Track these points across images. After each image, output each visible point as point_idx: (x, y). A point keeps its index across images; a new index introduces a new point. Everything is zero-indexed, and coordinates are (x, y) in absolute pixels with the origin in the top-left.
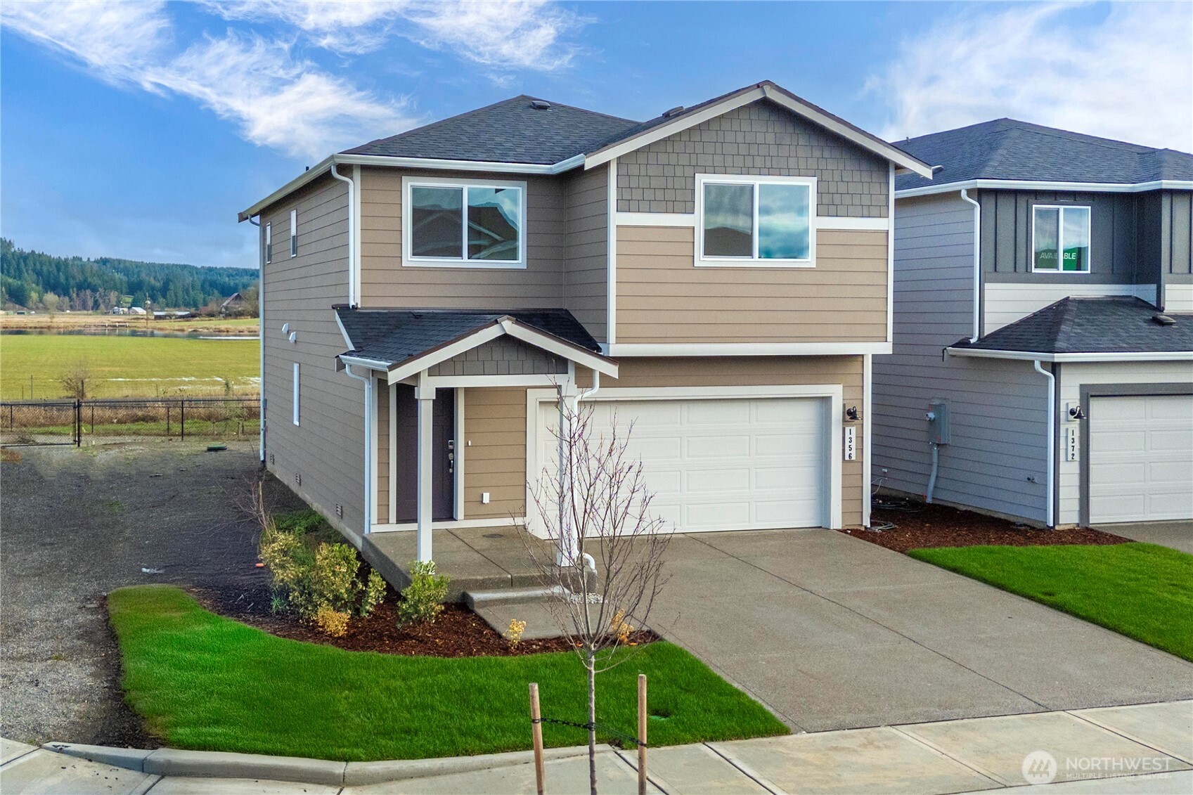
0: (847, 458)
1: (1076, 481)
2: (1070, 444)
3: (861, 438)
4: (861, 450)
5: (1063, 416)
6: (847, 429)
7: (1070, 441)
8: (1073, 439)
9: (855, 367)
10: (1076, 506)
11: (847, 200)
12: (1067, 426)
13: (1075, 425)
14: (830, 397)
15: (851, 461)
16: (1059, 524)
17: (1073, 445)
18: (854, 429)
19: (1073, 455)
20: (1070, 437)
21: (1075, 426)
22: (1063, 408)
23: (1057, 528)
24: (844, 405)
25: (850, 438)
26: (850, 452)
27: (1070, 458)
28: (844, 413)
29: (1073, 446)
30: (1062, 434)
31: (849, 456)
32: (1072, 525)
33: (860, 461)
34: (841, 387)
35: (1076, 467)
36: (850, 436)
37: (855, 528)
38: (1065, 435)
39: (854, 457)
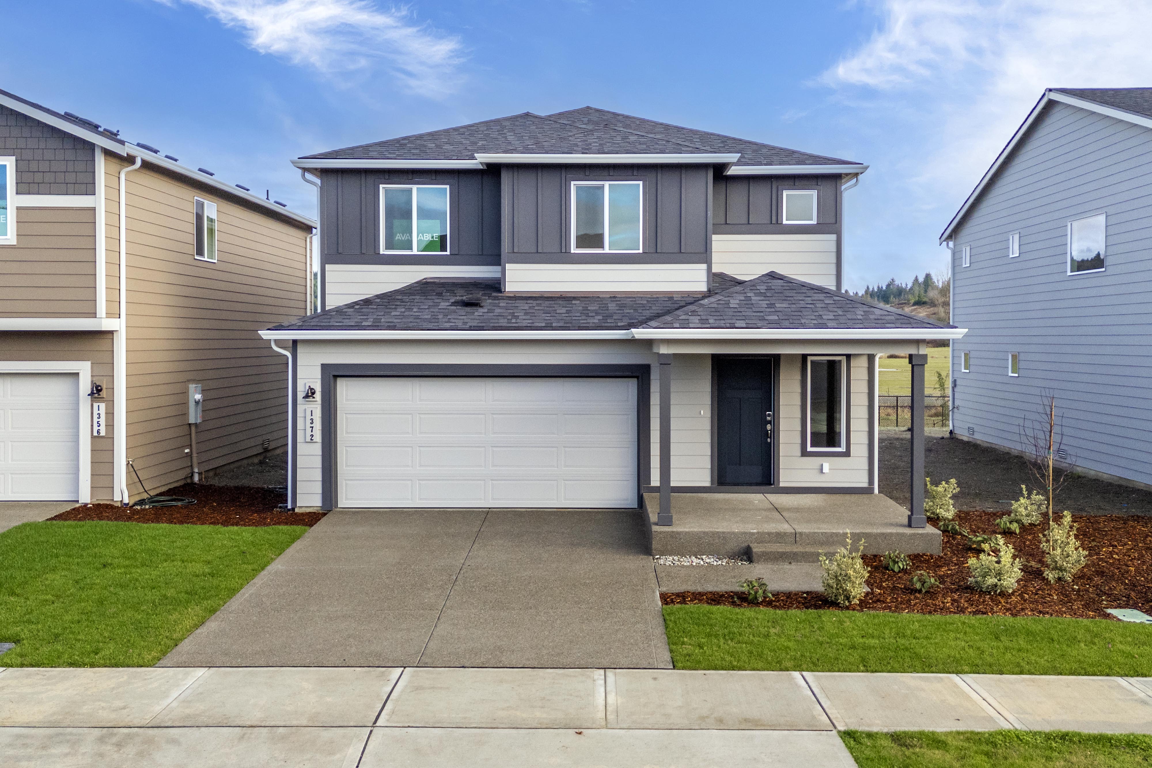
0: (95, 434)
1: (318, 462)
2: (308, 425)
3: (110, 414)
4: (110, 426)
5: (300, 395)
6: (96, 405)
7: (308, 421)
8: (312, 419)
9: (103, 344)
10: (318, 488)
11: (50, 177)
12: (306, 406)
13: (316, 406)
14: (78, 374)
15: (99, 437)
16: (297, 506)
17: (312, 425)
18: (103, 406)
19: (312, 436)
20: (309, 417)
21: (314, 406)
22: (301, 387)
23: (297, 510)
24: (92, 381)
25: (99, 414)
26: (99, 428)
27: (308, 439)
28: (92, 389)
29: (312, 427)
30: (300, 413)
31: (98, 432)
32: (315, 508)
33: (110, 437)
34: (89, 363)
35: (317, 449)
36: (99, 412)
37: (108, 503)
38: (303, 415)
39: (103, 433)
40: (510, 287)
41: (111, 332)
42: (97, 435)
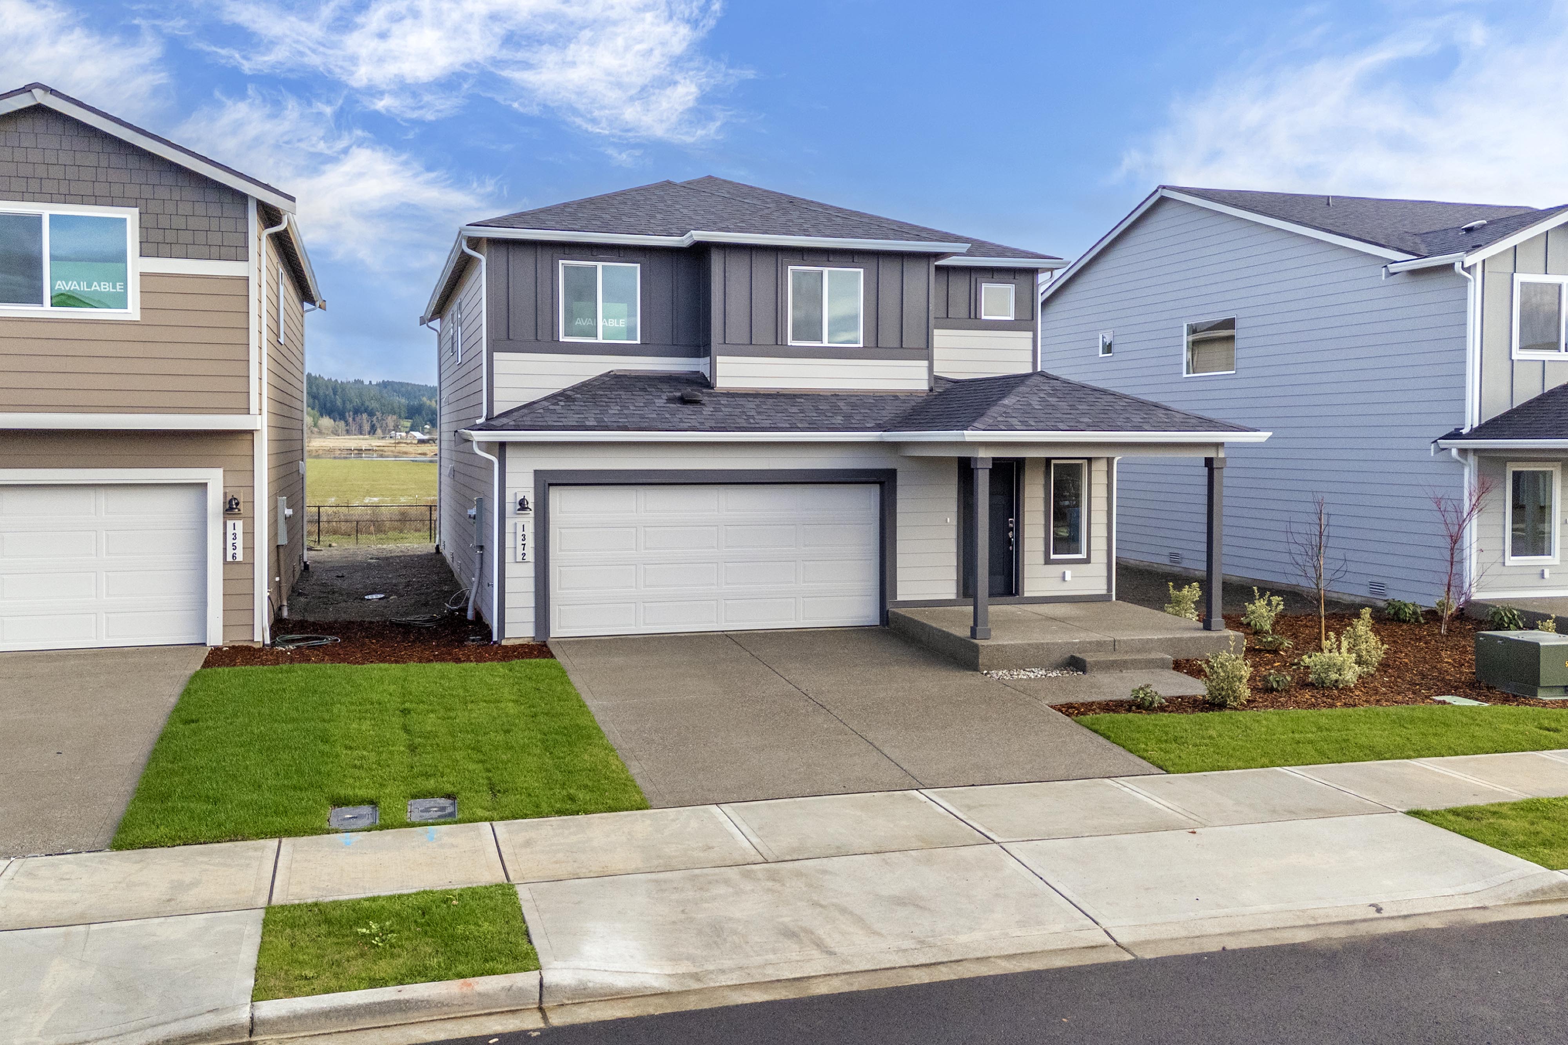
0: (229, 559)
1: (529, 585)
2: (520, 542)
3: (249, 534)
4: (249, 548)
5: (510, 508)
6: (230, 524)
7: (521, 538)
8: (524, 535)
9: (239, 447)
10: (529, 616)
11: (186, 237)
12: (516, 520)
13: (528, 520)
14: (206, 484)
15: (234, 563)
16: (504, 638)
17: (524, 542)
18: (239, 524)
19: (524, 554)
20: (520, 532)
21: (525, 520)
22: (509, 498)
23: (504, 643)
24: (225, 494)
25: (235, 534)
26: (235, 551)
27: (520, 558)
28: (224, 503)
29: (524, 545)
30: (509, 528)
31: (233, 557)
32: (526, 639)
33: (250, 563)
34: (219, 472)
35: (529, 570)
36: (234, 532)
37: (245, 644)
38: (513, 531)
39: (240, 558)
40: (722, 383)
41: (251, 432)
42: (232, 560)
